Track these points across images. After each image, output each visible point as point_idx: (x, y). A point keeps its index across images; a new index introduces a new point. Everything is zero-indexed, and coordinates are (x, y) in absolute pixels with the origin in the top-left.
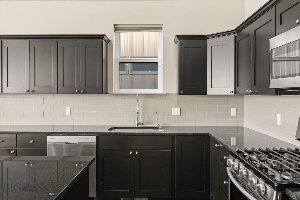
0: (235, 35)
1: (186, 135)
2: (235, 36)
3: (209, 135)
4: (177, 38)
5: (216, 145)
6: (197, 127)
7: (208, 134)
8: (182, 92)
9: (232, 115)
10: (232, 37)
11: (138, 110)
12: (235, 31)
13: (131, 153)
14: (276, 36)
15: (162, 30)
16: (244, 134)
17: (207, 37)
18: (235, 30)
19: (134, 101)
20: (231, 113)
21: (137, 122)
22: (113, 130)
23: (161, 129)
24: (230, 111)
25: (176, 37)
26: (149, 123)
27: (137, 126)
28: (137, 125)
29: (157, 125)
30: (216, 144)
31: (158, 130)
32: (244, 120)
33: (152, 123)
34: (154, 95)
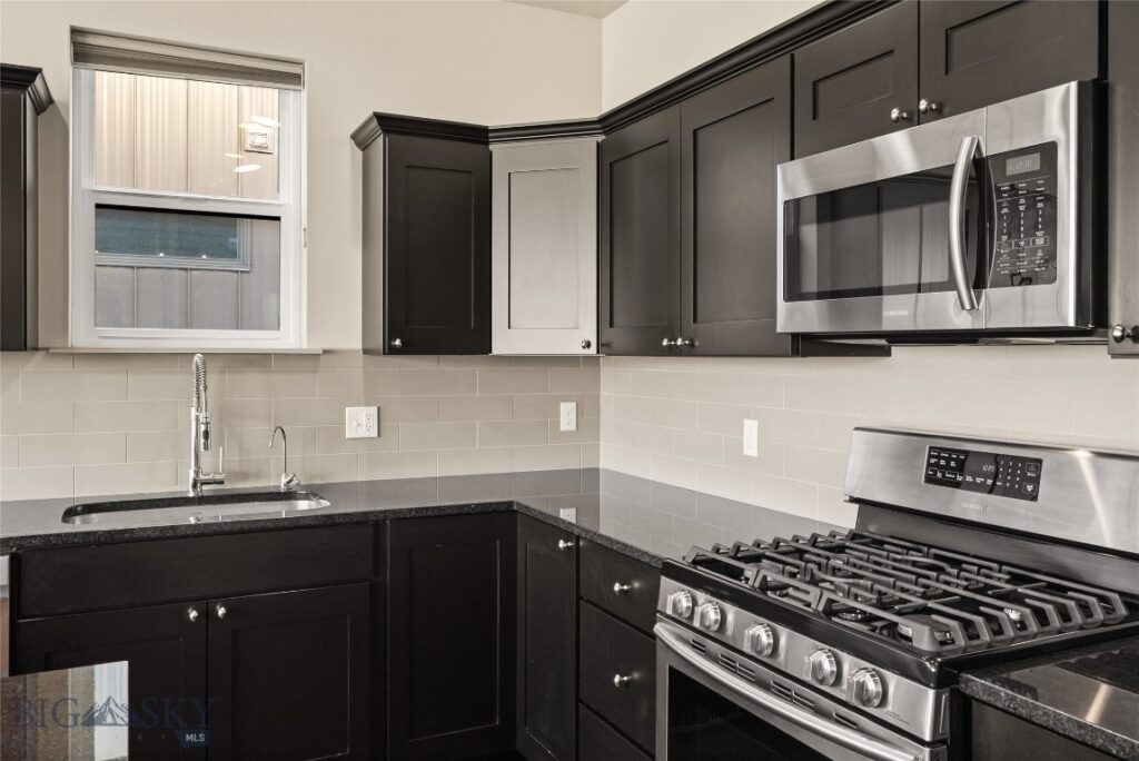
0: (601, 138)
1: (429, 513)
2: (598, 144)
3: (515, 508)
4: (380, 124)
5: (562, 544)
6: (443, 479)
7: (511, 503)
8: (398, 342)
9: (562, 429)
10: (588, 146)
11: (207, 423)
12: (598, 126)
13: (193, 614)
14: (792, 158)
15: (297, 87)
16: (602, 493)
17: (490, 135)
18: (603, 119)
19: (182, 380)
20: (559, 422)
21: (192, 475)
22: (78, 519)
23: (306, 497)
24: (557, 414)
25: (375, 122)
26: (244, 476)
27: (191, 494)
28: (195, 486)
29: (284, 480)
30: (561, 542)
31: (294, 502)
32: (602, 443)
33: (258, 476)
34: (270, 354)
